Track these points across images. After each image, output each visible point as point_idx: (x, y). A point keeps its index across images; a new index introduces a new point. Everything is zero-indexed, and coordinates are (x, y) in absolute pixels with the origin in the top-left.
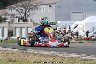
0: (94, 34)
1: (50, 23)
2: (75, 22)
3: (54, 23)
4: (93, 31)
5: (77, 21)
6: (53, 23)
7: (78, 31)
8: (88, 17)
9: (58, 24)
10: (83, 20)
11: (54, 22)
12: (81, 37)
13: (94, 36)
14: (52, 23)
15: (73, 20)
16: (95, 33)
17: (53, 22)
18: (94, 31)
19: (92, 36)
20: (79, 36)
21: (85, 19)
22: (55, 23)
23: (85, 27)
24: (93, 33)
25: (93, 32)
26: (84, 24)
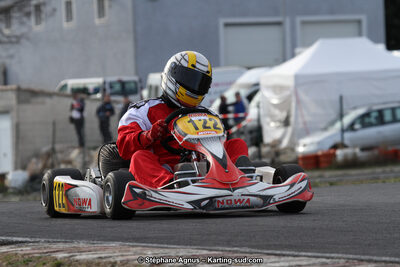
0: (348, 135)
1: (107, 87)
2: (241, 74)
3: (129, 82)
4: (341, 116)
5: (249, 68)
6: (123, 84)
7: (259, 120)
8: (308, 44)
9: (151, 87)
10: (284, 60)
11: (130, 77)
12: (278, 154)
13: (346, 142)
14: (118, 87)
15: (227, 64)
16: (351, 127)
17: (125, 78)
18: (347, 120)
19: (335, 147)
20: (265, 150)
21: (293, 55)
22: (133, 85)
23: (294, 99)
24: (343, 131)
25: (338, 125)
26: (290, 83)
